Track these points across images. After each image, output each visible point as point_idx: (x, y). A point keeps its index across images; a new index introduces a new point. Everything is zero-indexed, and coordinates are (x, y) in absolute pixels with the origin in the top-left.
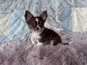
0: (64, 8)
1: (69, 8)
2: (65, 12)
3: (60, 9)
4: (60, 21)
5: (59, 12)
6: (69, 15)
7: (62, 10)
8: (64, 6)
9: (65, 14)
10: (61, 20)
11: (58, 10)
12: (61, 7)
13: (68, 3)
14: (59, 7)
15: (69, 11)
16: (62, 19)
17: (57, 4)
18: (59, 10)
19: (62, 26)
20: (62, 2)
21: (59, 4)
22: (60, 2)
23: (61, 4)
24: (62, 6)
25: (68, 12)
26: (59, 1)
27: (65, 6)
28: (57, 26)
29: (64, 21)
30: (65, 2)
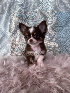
0: (61, 13)
1: (67, 13)
2: (62, 19)
3: (55, 14)
4: (53, 32)
5: (52, 19)
6: (66, 24)
7: (57, 15)
8: (60, 10)
9: (61, 22)
10: (55, 31)
11: (51, 15)
12: (55, 12)
13: (65, 6)
14: (53, 11)
15: (67, 17)
16: (56, 29)
17: (50, 8)
18: (53, 15)
19: (56, 38)
20: (57, 4)
21: (54, 8)
22: (54, 5)
23: (56, 8)
24: (58, 10)
25: (65, 19)
26: (53, 3)
27: (62, 11)
28: (49, 38)
29: (59, 32)
30: (61, 5)
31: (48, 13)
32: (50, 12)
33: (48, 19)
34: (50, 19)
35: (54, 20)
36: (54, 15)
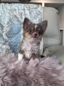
31: (5, 24)
32: (6, 23)
33: (4, 28)
34: (5, 28)
35: (8, 29)
36: (9, 26)
